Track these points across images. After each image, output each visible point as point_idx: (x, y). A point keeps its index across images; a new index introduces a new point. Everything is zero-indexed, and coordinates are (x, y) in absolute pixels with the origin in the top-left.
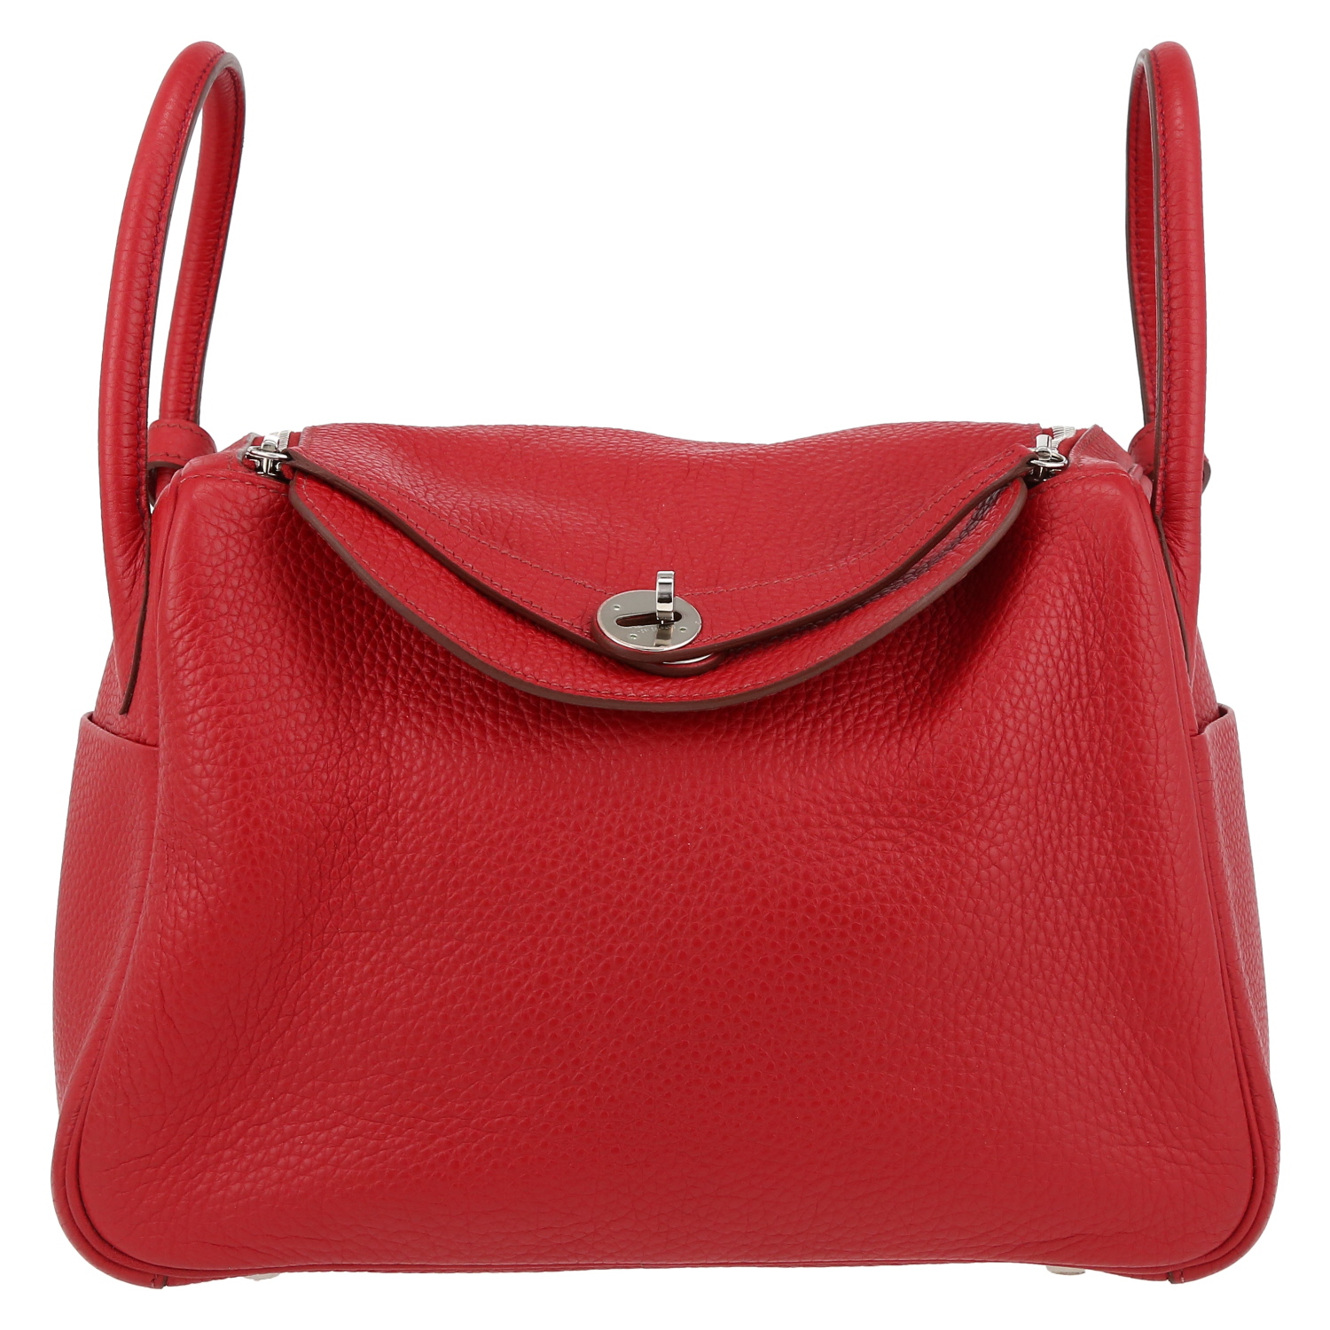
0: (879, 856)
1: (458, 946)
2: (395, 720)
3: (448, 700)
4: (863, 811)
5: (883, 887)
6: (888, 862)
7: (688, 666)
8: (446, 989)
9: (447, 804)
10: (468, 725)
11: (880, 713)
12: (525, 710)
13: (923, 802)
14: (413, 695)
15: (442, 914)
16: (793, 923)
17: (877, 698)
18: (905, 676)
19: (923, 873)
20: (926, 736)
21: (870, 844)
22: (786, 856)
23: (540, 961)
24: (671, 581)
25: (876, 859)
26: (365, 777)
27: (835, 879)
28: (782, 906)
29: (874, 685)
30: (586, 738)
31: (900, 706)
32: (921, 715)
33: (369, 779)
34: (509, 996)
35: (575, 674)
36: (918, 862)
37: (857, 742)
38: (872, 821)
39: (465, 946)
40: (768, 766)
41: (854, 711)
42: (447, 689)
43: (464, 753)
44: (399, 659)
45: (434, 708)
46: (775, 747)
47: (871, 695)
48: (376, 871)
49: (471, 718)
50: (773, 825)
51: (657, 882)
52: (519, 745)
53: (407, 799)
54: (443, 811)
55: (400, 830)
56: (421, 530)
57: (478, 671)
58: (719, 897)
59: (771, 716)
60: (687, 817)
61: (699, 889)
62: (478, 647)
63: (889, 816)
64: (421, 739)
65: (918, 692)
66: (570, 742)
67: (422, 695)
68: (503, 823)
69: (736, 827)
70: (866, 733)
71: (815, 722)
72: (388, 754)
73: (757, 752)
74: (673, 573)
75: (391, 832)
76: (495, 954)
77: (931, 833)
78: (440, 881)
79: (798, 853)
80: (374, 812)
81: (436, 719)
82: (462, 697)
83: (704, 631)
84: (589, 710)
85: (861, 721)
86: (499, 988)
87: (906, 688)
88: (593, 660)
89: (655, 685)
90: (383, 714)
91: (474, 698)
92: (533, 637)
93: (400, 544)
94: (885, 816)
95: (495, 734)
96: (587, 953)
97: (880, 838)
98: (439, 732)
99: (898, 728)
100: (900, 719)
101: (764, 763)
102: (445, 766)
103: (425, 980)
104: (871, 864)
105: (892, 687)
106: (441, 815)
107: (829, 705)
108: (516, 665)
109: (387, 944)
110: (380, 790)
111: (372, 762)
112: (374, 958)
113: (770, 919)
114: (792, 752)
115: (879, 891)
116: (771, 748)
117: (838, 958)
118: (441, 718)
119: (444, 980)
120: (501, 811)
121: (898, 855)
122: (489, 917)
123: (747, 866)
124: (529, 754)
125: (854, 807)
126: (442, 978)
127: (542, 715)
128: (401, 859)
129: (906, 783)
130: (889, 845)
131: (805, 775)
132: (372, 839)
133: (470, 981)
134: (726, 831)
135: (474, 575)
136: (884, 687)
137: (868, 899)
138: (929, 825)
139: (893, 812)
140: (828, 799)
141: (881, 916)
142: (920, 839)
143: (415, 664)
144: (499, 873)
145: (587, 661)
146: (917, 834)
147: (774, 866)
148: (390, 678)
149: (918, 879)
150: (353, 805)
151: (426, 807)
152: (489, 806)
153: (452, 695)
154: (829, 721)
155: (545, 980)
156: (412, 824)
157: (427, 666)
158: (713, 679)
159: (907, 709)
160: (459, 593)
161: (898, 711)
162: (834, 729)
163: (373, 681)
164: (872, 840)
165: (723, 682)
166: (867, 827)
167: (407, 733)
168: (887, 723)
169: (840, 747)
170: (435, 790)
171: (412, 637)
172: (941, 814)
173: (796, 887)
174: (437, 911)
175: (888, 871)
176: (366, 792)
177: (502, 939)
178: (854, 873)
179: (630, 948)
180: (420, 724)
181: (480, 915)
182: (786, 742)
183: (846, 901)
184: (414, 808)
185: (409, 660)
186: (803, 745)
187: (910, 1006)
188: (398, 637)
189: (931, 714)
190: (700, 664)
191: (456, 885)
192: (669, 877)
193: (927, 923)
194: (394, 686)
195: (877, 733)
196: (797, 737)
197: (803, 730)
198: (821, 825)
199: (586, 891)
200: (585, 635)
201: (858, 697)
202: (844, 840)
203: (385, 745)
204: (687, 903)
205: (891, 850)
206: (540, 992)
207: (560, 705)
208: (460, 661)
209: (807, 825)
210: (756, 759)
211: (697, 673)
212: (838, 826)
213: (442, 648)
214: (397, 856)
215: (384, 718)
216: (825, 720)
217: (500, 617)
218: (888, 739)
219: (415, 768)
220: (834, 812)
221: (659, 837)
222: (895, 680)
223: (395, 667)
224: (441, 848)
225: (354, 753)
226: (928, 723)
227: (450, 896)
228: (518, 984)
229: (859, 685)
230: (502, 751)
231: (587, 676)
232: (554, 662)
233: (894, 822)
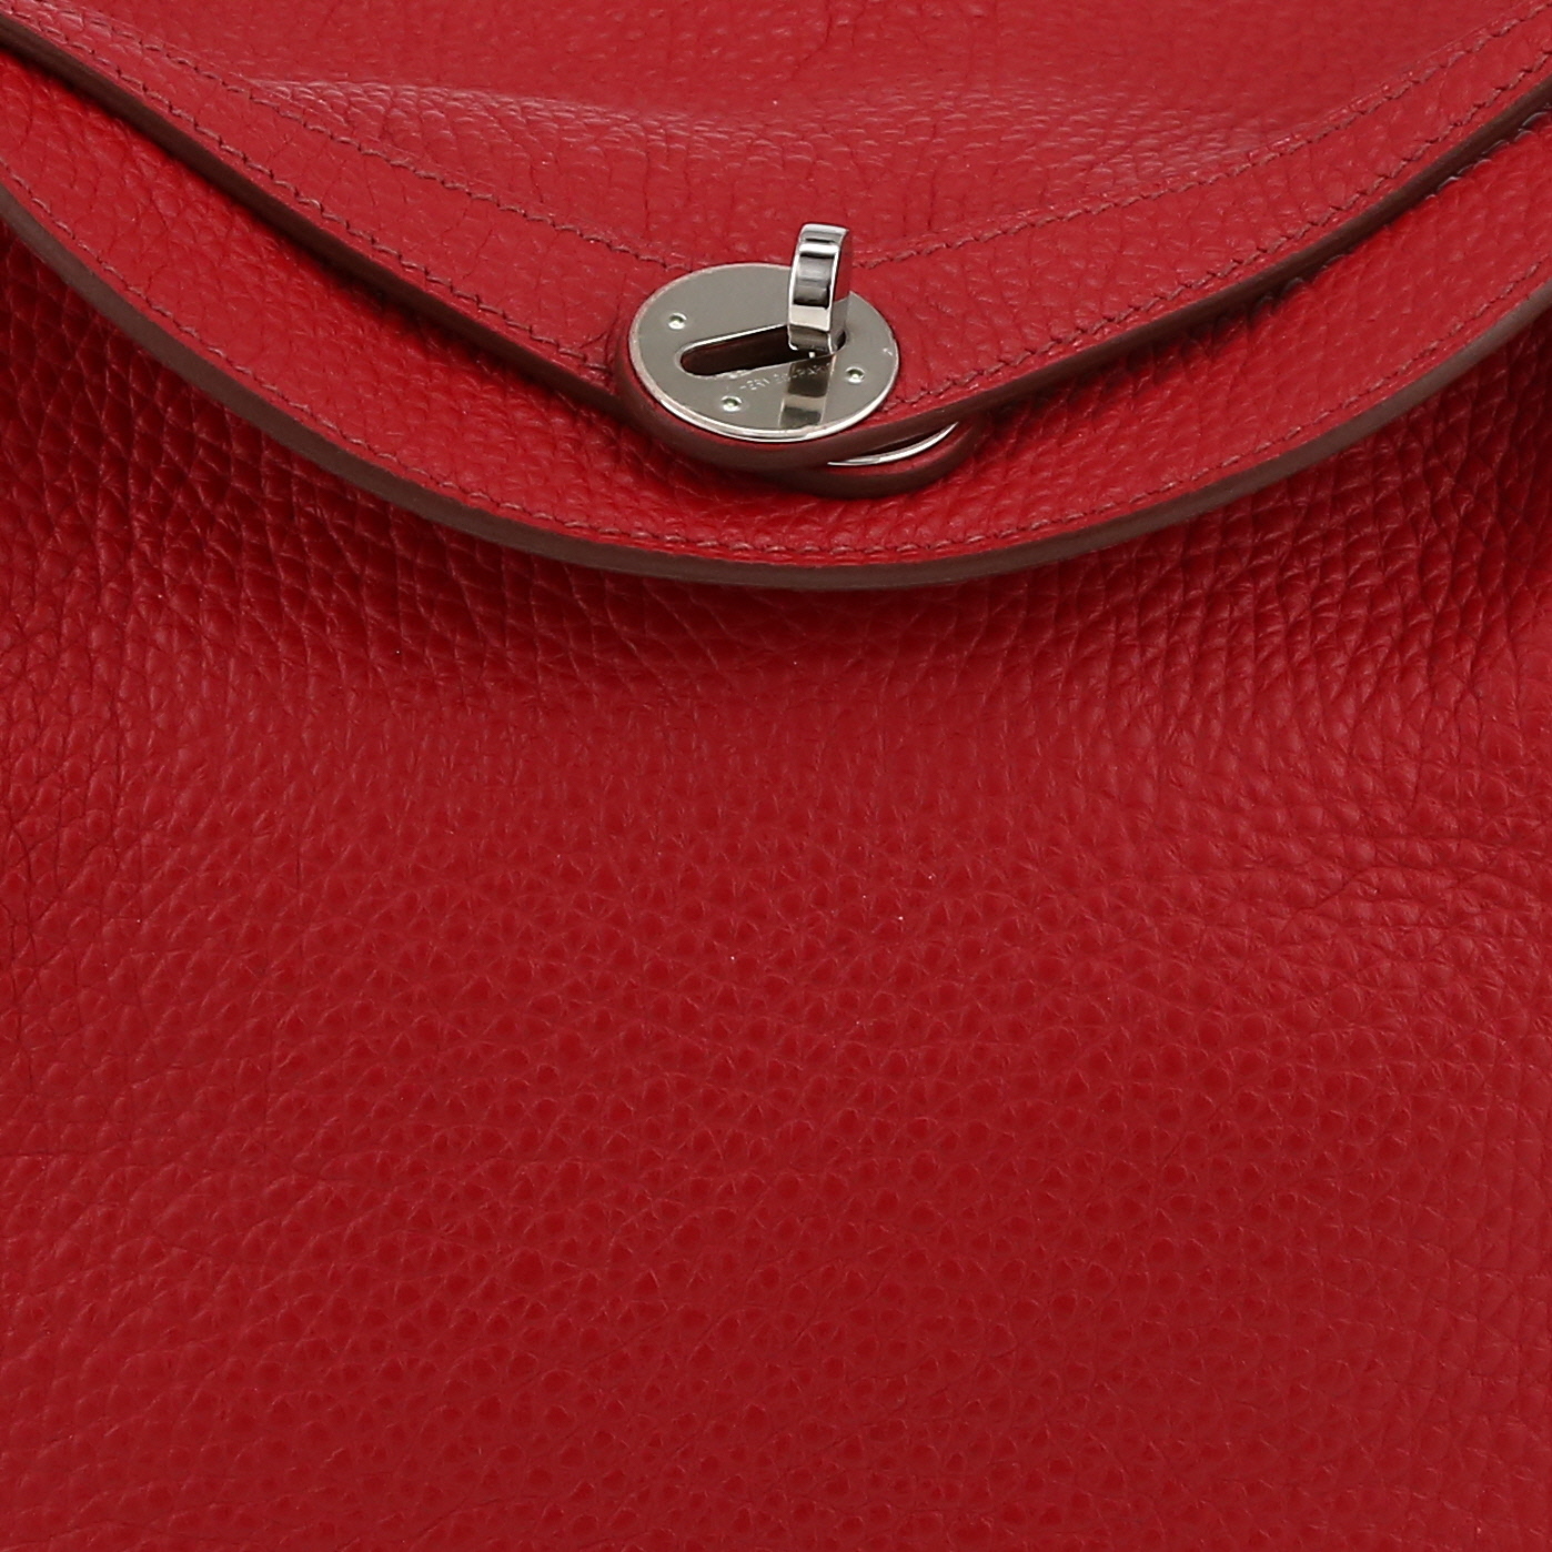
0: (1387, 940)
1: (302, 1187)
2: (125, 603)
3: (263, 555)
4: (1345, 828)
5: (1399, 1019)
6: (1410, 954)
7: (886, 471)
8: (273, 1299)
9: (269, 822)
10: (318, 619)
11: (1372, 580)
12: (464, 582)
13: (1492, 800)
14: (172, 540)
15: (258, 1106)
16: (1170, 1115)
17: (1365, 542)
18: (1431, 478)
19: (1498, 980)
20: (1502, 639)
21: (1364, 910)
22: (1148, 942)
23: (518, 1225)
24: (834, 249)
25: (1380, 947)
26: (51, 752)
27: (1275, 1000)
28: (1142, 1071)
29: (1354, 509)
30: (626, 653)
31: (1426, 560)
32: (1483, 582)
33: (63, 758)
34: (437, 1313)
35: (589, 492)
36: (1485, 952)
37: (1320, 654)
38: (1366, 851)
39: (321, 1187)
40: (1097, 714)
41: (1308, 575)
42: (258, 528)
43: (311, 691)
44: (128, 444)
45: (228, 576)
46: (1114, 665)
47: (1348, 535)
48: (83, 995)
49: (327, 602)
50: (1114, 866)
51: (817, 1016)
52: (452, 668)
53: (160, 810)
54: (259, 840)
55: (147, 888)
56: (183, 119)
57: (334, 478)
58: (980, 1052)
59: (1100, 586)
60: (894, 849)
61: (927, 1032)
62: (338, 422)
63: (1408, 836)
64: (198, 653)
65: (1467, 520)
66: (585, 662)
67: (197, 543)
68: (417, 871)
69: (1018, 872)
70: (1344, 627)
71: (1213, 601)
72: (110, 692)
73: (1069, 680)
74: (842, 231)
75: (121, 896)
76: (398, 1209)
77: (1516, 879)
78: (251, 1023)
79: (1178, 937)
80: (75, 843)
81: (235, 603)
82: (298, 546)
83: (908, 374)
84: (633, 583)
85: (1326, 601)
86: (409, 1296)
87: (1437, 511)
88: (631, 454)
89: (801, 520)
90: (95, 586)
91: (331, 553)
92: (474, 397)
93: (127, 156)
94: (1398, 835)
95: (389, 642)
96: (642, 1199)
97: (1387, 893)
98: (244, 634)
99: (1425, 616)
100: (1427, 593)
101: (1086, 704)
102: (262, 725)
103: (218, 1275)
104: (1367, 962)
105: (1399, 511)
106: (254, 852)
107: (1245, 560)
108: (438, 468)
109: (115, 1185)
110: (93, 784)
111: (69, 714)
112: (83, 1220)
113: (1111, 1103)
114: (1156, 677)
115: (1387, 1028)
116: (1102, 669)
117: (1286, 1203)
118: (248, 602)
119: (267, 1278)
120: (410, 838)
121: (1436, 935)
122: (383, 1113)
123: (1049, 971)
124: (480, 693)
125: (1318, 814)
126: (262, 1270)
127: (508, 594)
128: (150, 963)
129: (1450, 753)
130: (1411, 912)
131: (1192, 733)
132: (73, 914)
133: (336, 1278)
134: (994, 884)
135: (325, 227)
136: (1378, 513)
137: (1358, 1051)
138: (1512, 859)
139: (1421, 825)
140: (1253, 795)
141: (1394, 1093)
142: (1489, 893)
143: (170, 460)
144: (408, 1000)
145: (617, 457)
146: (1480, 880)
147: (1119, 970)
148: (108, 495)
149: (1485, 997)
150: (20, 826)
151: (214, 830)
152: (378, 826)
153: (272, 542)
154: (1247, 602)
155: (528, 1271)
156: (177, 874)
157: (202, 465)
158: (948, 500)
159: (1444, 567)
160: (278, 283)
161: (1422, 573)
162: (1261, 620)
163: (66, 501)
164: (1367, 897)
165: (975, 511)
166: (1352, 865)
167: (160, 637)
168: (1393, 604)
169: (1278, 665)
170: (235, 789)
171: (159, 385)
172: (1541, 831)
173: (1175, 1022)
174: (246, 1099)
175: (1410, 976)
176: (57, 792)
177: (416, 1169)
178: (1325, 983)
179: (751, 1187)
180: (195, 616)
181: (358, 1106)
182: (1143, 653)
183: (1304, 1056)
184: (181, 833)
185: (153, 449)
186: (1185, 660)
187: (1467, 1319)
188: (122, 387)
189: (1508, 581)
190: (917, 463)
191: (295, 1027)
192: (848, 1002)
193: (1511, 1109)
194: (121, 515)
195: (1370, 632)
196: (1168, 639)
197: (1182, 621)
198: (1236, 864)
199: (633, 1040)
200: (592, 377)
201: (1314, 540)
202: (1296, 901)
203: (101, 667)
204: (896, 1068)
205: (1418, 924)
206: (520, 1302)
207: (553, 568)
208: (286, 454)
209: (1199, 863)
210: (1066, 698)
211: (912, 486)
212: (1280, 863)
213: (238, 420)
214: (140, 958)
215: (97, 598)
216: (1238, 596)
217: (386, 344)
218: (1401, 645)
219: (183, 730)
220: (1266, 827)
221: (822, 900)
222: (1407, 492)
223: (119, 465)
224: (253, 937)
225: (22, 687)
226: (1503, 604)
227: (280, 1060)
228: (458, 1285)
229: (1315, 509)
230: (410, 685)
231: (620, 497)
232: (535, 461)
233: (1423, 852)
